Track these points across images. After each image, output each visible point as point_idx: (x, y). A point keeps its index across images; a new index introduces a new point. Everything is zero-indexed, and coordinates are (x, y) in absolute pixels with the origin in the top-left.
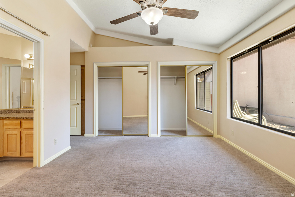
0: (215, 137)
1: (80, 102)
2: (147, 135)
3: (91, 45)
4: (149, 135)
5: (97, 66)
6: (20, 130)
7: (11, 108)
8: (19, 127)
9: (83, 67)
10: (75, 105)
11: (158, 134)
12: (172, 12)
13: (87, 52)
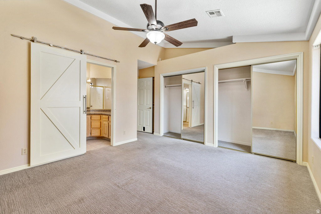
0: (299, 164)
1: (152, 107)
2: (203, 143)
3: (160, 59)
4: (205, 143)
5: (162, 77)
6: (108, 122)
7: (104, 109)
8: (108, 120)
9: (153, 78)
10: (148, 109)
11: (214, 144)
12: (172, 28)
13: (156, 65)
